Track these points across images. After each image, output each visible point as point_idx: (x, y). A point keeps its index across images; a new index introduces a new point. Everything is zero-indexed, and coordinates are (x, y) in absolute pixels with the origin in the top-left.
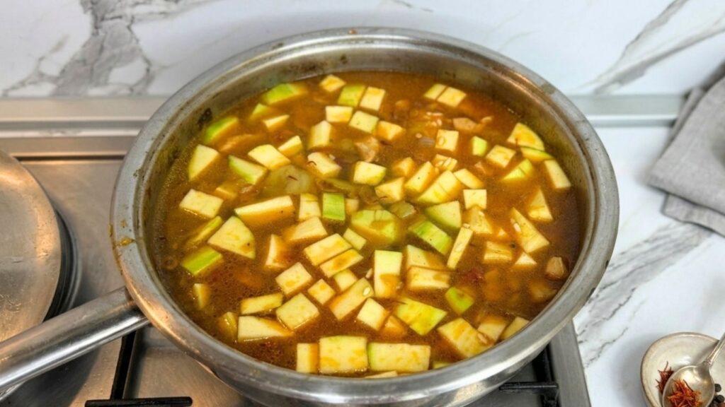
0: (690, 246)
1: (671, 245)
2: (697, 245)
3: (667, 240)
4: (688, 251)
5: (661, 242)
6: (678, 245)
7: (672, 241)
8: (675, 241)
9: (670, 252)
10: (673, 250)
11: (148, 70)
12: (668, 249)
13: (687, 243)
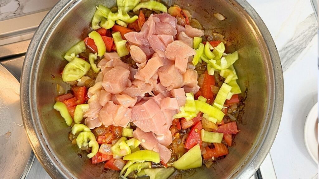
0: (302, 48)
1: (294, 50)
3: (292, 47)
4: (301, 52)
5: (289, 49)
6: (296, 49)
8: (295, 47)
9: (293, 54)
10: (295, 52)
11: (19, 4)
12: (292, 52)
13: (301, 47)
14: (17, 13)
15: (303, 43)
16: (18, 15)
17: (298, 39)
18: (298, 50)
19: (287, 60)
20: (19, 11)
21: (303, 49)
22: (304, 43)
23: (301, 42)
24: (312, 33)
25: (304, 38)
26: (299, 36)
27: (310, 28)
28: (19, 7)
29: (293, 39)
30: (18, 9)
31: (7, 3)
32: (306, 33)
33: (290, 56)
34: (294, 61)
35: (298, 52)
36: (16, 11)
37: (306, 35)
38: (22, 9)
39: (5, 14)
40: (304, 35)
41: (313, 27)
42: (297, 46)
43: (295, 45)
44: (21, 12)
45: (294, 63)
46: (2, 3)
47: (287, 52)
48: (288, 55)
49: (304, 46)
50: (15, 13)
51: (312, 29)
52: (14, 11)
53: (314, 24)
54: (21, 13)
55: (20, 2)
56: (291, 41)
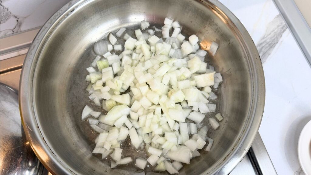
1: (267, 45)
2: (277, 43)
3: (265, 43)
4: (274, 47)
5: (264, 45)
6: (270, 45)
7: (267, 43)
8: (268, 43)
9: (268, 49)
10: (269, 47)
11: (18, 21)
12: (267, 47)
13: (273, 42)
14: (15, 30)
15: (274, 39)
16: (16, 33)
17: (270, 36)
18: (272, 45)
19: (263, 54)
20: (17, 28)
21: (275, 44)
22: (276, 39)
23: (273, 38)
24: (281, 31)
25: (274, 35)
26: (270, 34)
27: (278, 26)
28: (17, 24)
29: (265, 37)
30: (16, 27)
31: (6, 20)
32: (276, 31)
33: (266, 50)
34: (269, 54)
35: (271, 47)
36: (14, 28)
37: (276, 33)
38: (20, 26)
39: (4, 32)
40: (274, 33)
41: (281, 25)
42: (270, 42)
43: (268, 41)
44: (19, 29)
45: (270, 56)
46: (2, 19)
47: (262, 48)
48: (263, 50)
49: (276, 42)
50: (13, 30)
51: (280, 27)
52: (12, 28)
53: (282, 23)
54: (19, 31)
55: (18, 19)
56: (264, 38)
